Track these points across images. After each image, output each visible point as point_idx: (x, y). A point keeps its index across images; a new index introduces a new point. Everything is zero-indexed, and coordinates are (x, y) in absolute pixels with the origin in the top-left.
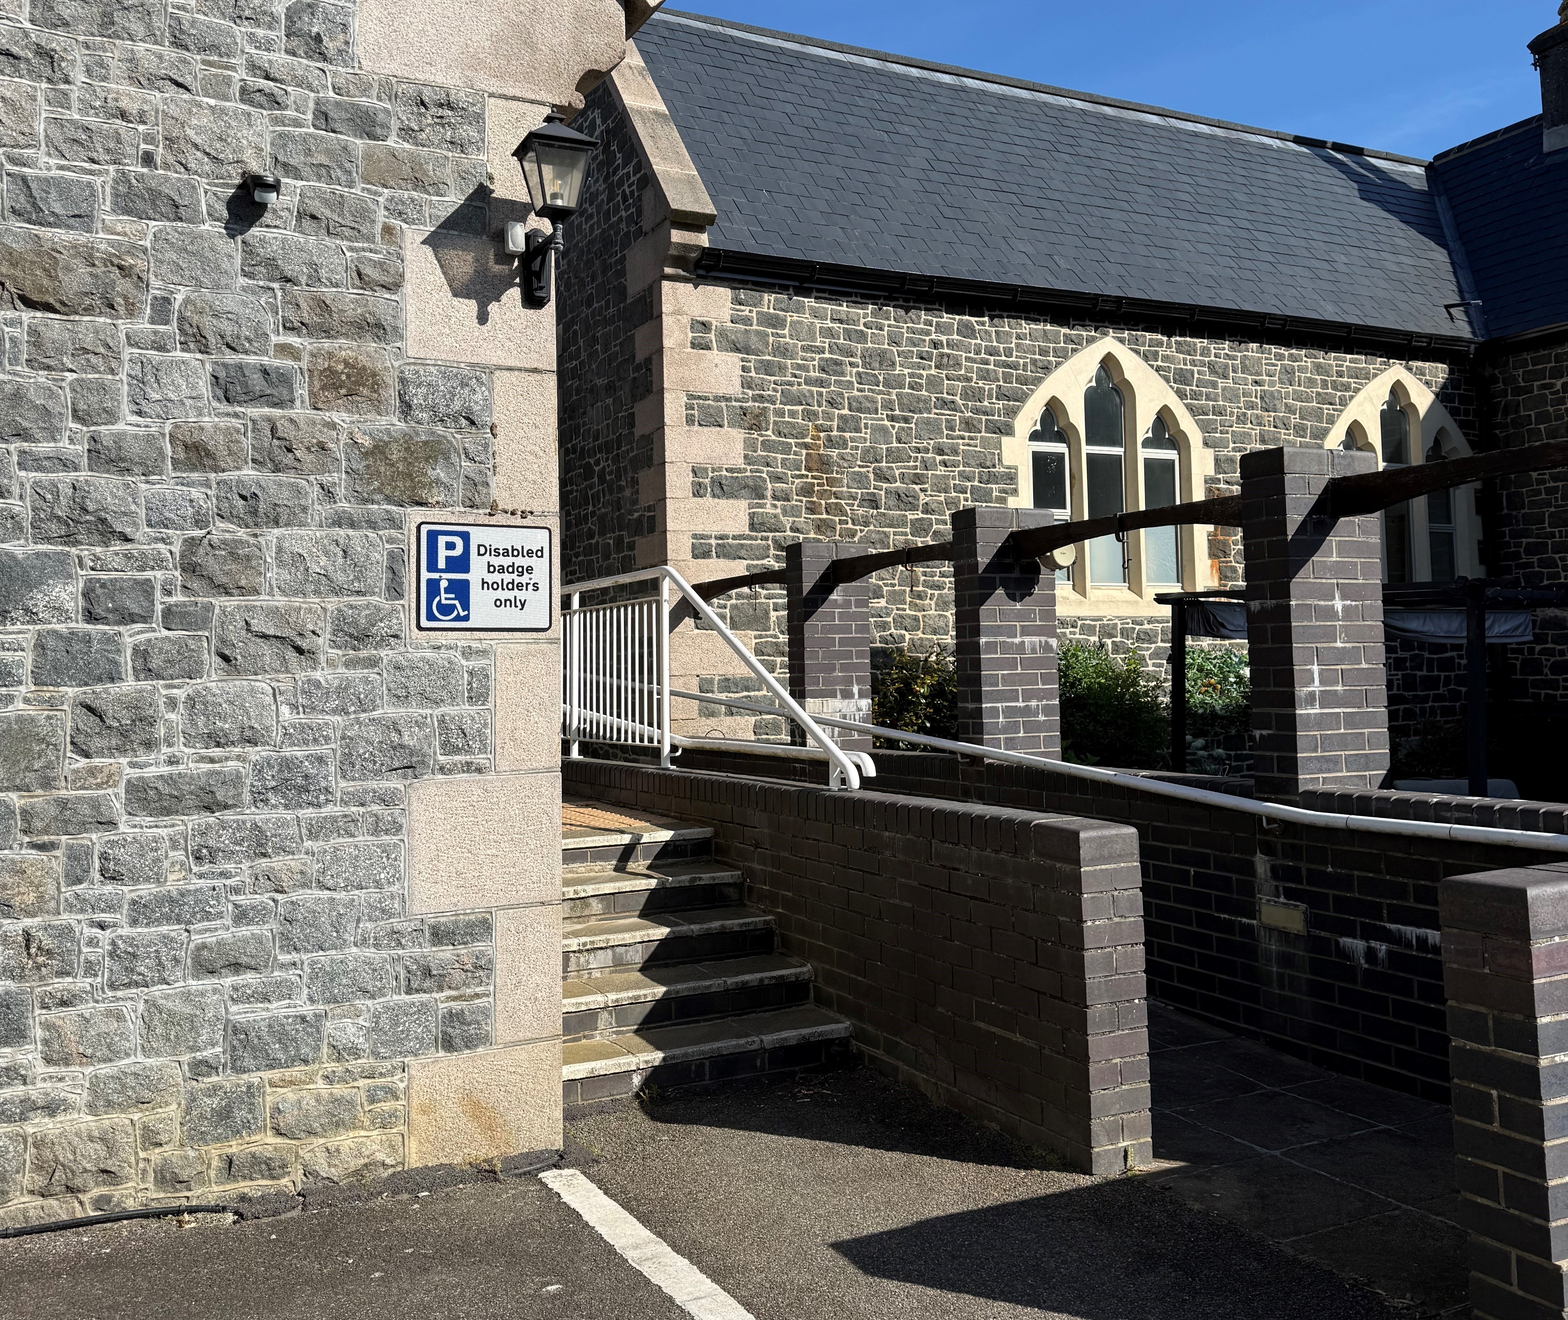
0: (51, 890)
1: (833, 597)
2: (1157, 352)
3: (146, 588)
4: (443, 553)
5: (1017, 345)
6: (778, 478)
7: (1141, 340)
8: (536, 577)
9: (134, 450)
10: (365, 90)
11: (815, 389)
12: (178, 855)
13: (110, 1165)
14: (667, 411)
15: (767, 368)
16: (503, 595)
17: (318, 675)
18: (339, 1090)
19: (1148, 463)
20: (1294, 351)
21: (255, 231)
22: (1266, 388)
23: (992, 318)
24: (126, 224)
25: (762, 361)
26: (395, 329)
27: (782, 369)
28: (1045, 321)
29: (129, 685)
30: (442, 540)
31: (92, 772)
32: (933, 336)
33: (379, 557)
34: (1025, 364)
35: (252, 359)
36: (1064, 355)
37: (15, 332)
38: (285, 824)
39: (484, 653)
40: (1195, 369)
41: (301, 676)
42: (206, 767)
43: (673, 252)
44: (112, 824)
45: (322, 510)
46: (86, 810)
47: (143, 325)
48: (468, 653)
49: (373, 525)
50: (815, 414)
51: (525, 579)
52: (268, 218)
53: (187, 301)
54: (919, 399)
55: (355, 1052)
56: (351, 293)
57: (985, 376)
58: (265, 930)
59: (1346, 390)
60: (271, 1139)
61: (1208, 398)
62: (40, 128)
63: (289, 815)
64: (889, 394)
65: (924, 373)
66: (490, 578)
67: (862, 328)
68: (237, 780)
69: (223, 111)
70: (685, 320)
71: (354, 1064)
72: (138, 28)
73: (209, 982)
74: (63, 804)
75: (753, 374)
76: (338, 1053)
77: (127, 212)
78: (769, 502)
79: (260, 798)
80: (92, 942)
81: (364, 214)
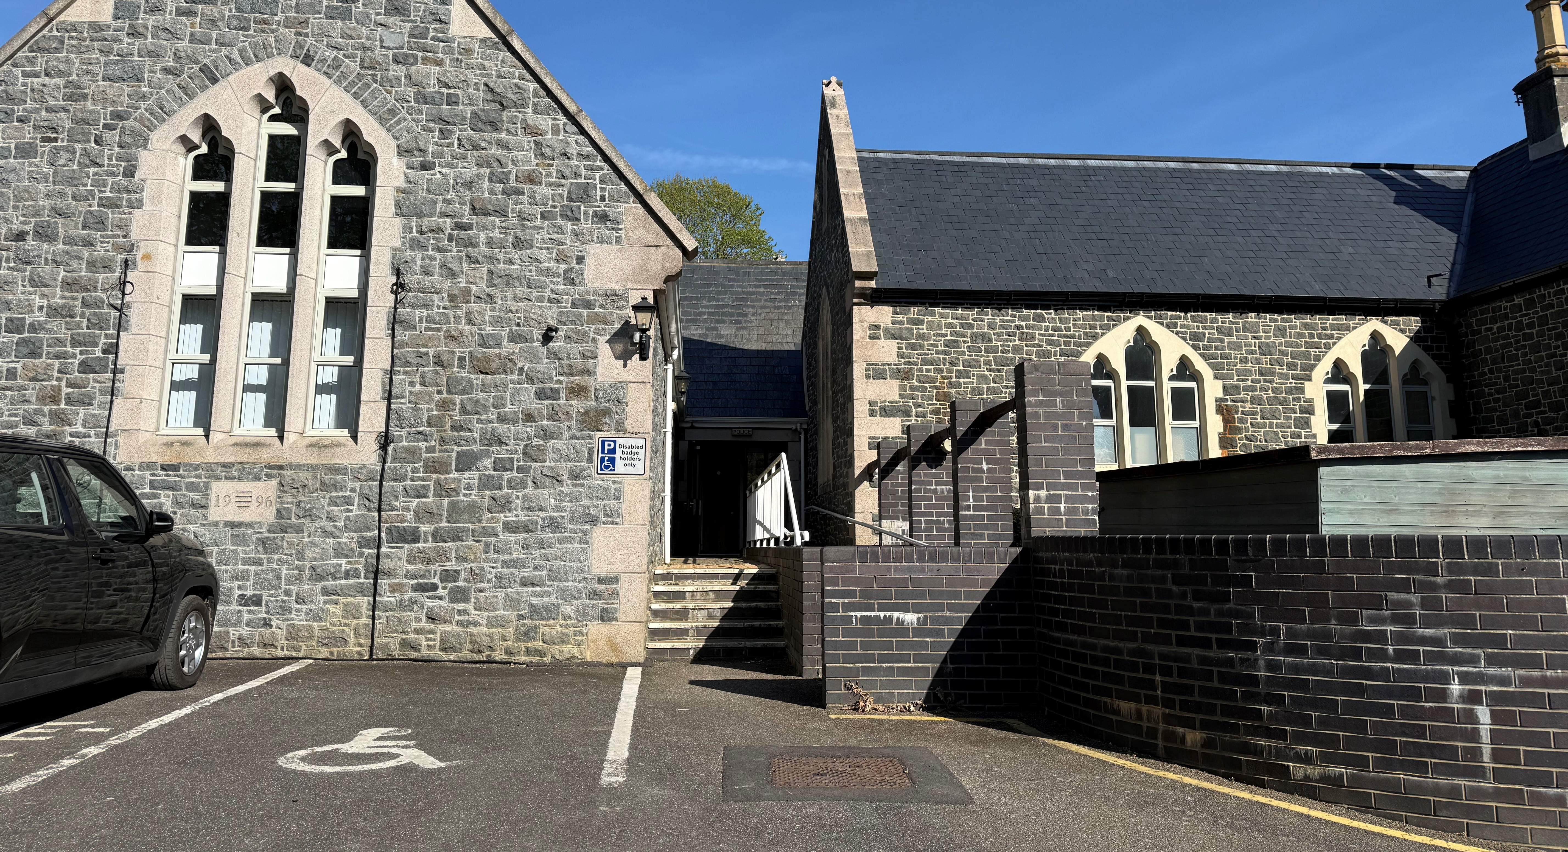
0: (479, 555)
1: (898, 468)
2: (1177, 323)
3: (512, 460)
4: (606, 448)
5: (1074, 325)
6: (918, 406)
7: (1164, 316)
8: (639, 456)
9: (510, 417)
10: (588, 293)
11: (941, 356)
12: (517, 546)
13: (491, 645)
14: (855, 372)
15: (912, 347)
16: (627, 462)
17: (563, 489)
18: (564, 630)
19: (1174, 391)
20: (1285, 316)
21: (551, 344)
22: (1263, 340)
23: (1056, 310)
24: (511, 345)
25: (909, 344)
26: (594, 372)
27: (921, 347)
28: (1093, 309)
29: (505, 491)
30: (606, 443)
31: (493, 518)
32: (1017, 323)
33: (585, 450)
34: (1079, 336)
35: (547, 385)
36: (1108, 328)
37: (477, 382)
38: (551, 538)
39: (620, 483)
40: (1206, 332)
41: (558, 489)
42: (527, 518)
43: (856, 291)
44: (497, 535)
45: (567, 434)
46: (490, 530)
47: (515, 377)
48: (614, 482)
49: (583, 439)
50: (942, 370)
51: (635, 457)
52: (555, 339)
53: (529, 368)
54: (1007, 359)
55: (570, 618)
56: (580, 361)
57: (1051, 343)
58: (543, 573)
59: (1330, 339)
60: (541, 644)
61: (1216, 348)
62: (487, 319)
63: (551, 535)
64: (988, 356)
65: (1011, 344)
66: (623, 456)
67: (971, 321)
68: (536, 522)
69: (542, 306)
70: (866, 325)
71: (569, 622)
72: (517, 284)
73: (525, 589)
74: (483, 528)
75: (904, 350)
76: (565, 617)
77: (512, 342)
78: (913, 418)
79: (543, 529)
80: (490, 573)
81: (586, 334)
